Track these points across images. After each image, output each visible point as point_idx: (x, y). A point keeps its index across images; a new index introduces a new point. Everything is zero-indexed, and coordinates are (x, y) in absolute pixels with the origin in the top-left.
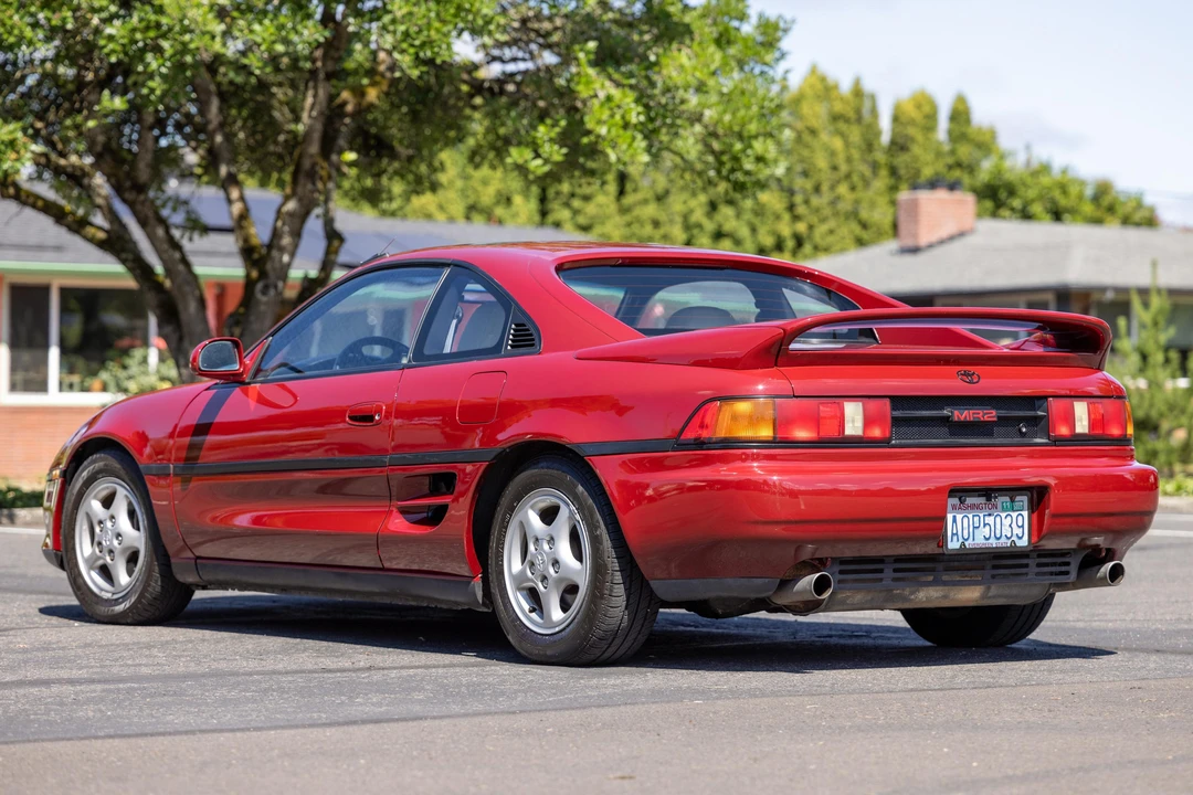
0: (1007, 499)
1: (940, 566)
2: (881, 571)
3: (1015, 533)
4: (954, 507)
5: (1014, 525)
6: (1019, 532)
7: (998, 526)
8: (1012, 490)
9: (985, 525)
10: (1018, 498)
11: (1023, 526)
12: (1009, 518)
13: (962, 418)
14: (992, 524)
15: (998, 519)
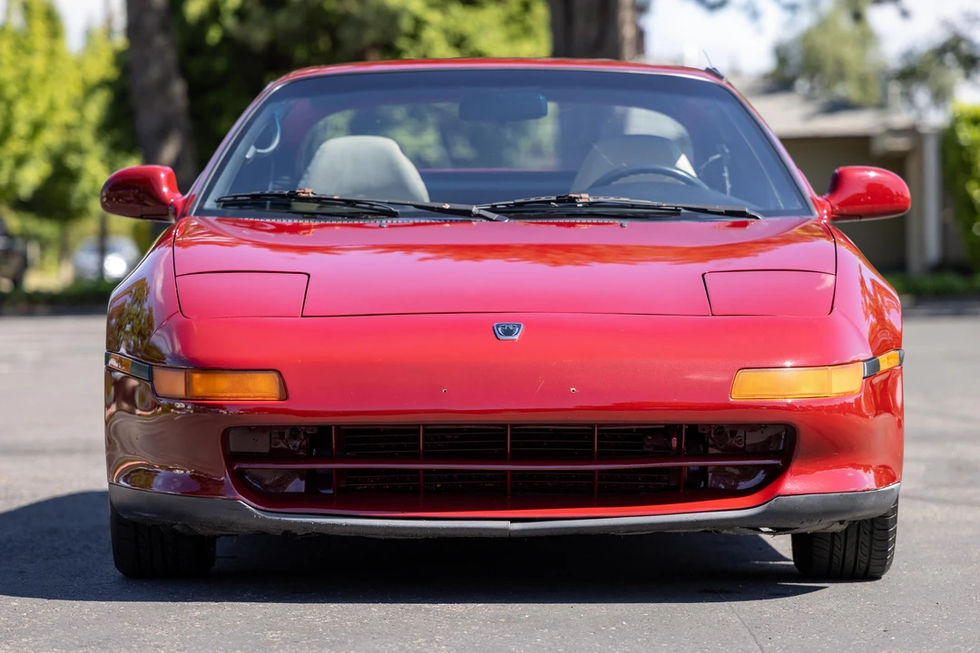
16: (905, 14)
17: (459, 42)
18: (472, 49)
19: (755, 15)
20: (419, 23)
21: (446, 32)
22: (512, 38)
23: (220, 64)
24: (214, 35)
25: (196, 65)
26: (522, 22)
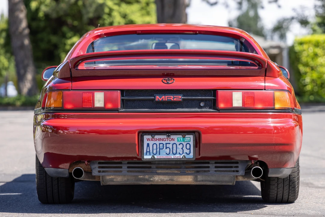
0: (181, 136)
1: (153, 166)
2: (121, 167)
3: (185, 151)
4: (148, 140)
5: (184, 148)
6: (188, 151)
7: (175, 148)
8: (183, 132)
9: (166, 148)
10: (187, 136)
11: (190, 149)
12: (181, 145)
13: (160, 99)
14: (171, 147)
15: (175, 146)
16: (279, 6)
17: (124, 16)
18: (129, 19)
19: (227, 6)
20: (111, 10)
21: (120, 13)
22: (143, 15)
23: (42, 24)
24: (41, 14)
25: (34, 24)
26: (146, 9)
